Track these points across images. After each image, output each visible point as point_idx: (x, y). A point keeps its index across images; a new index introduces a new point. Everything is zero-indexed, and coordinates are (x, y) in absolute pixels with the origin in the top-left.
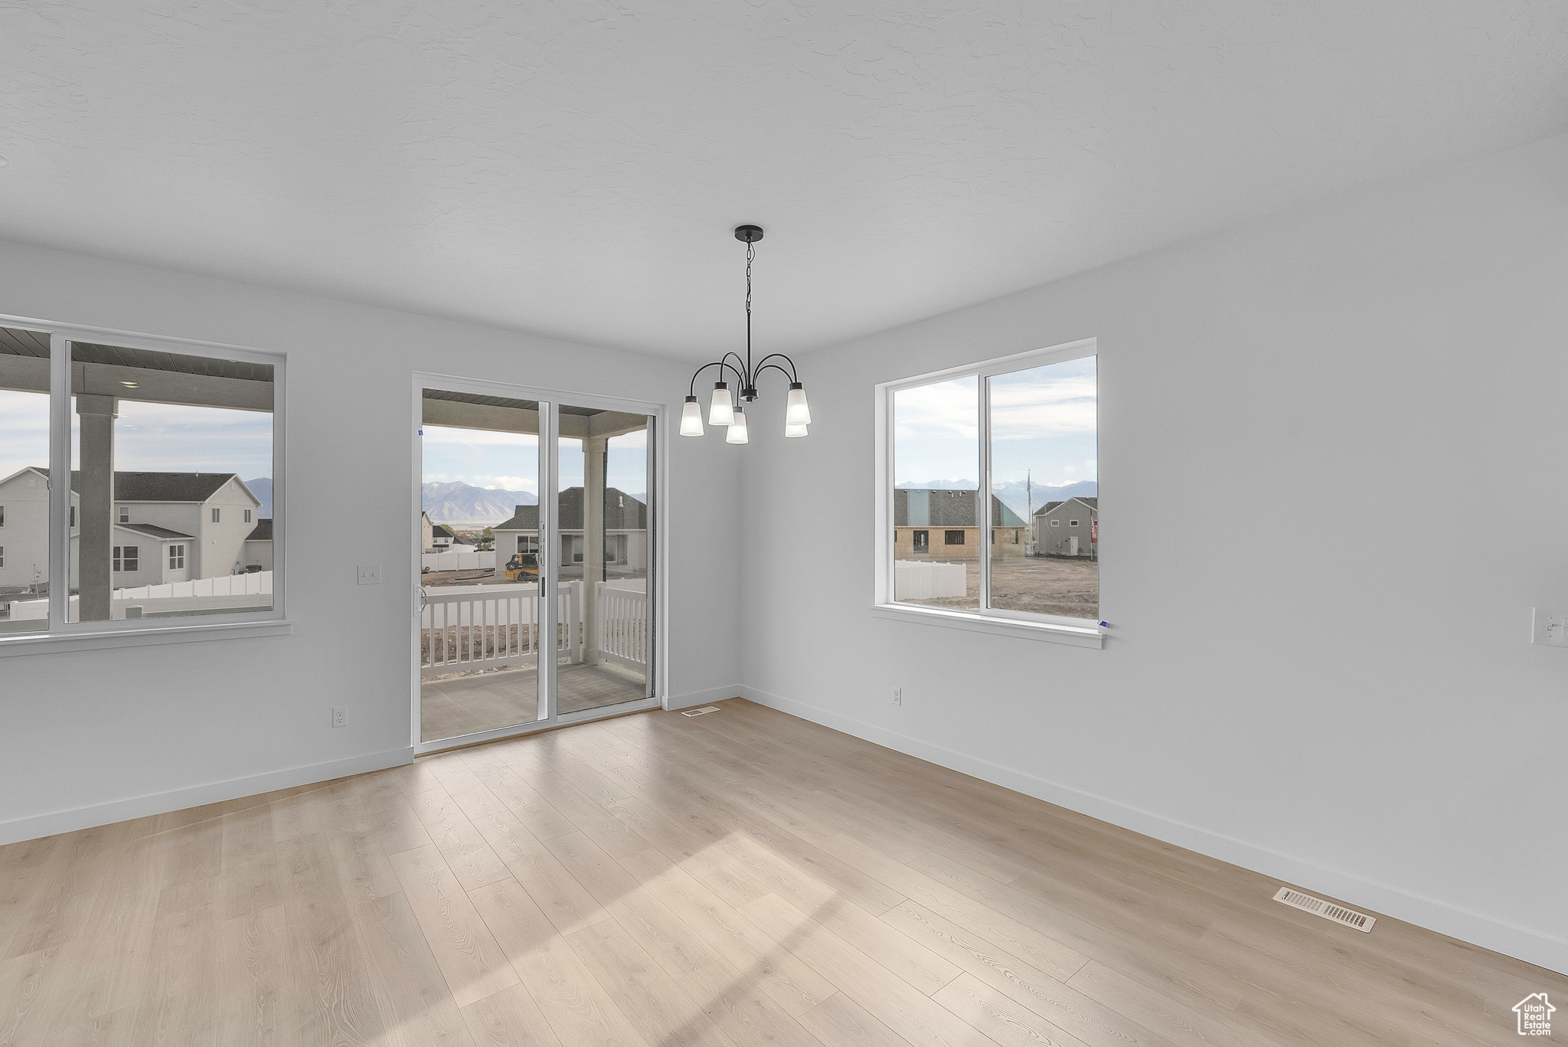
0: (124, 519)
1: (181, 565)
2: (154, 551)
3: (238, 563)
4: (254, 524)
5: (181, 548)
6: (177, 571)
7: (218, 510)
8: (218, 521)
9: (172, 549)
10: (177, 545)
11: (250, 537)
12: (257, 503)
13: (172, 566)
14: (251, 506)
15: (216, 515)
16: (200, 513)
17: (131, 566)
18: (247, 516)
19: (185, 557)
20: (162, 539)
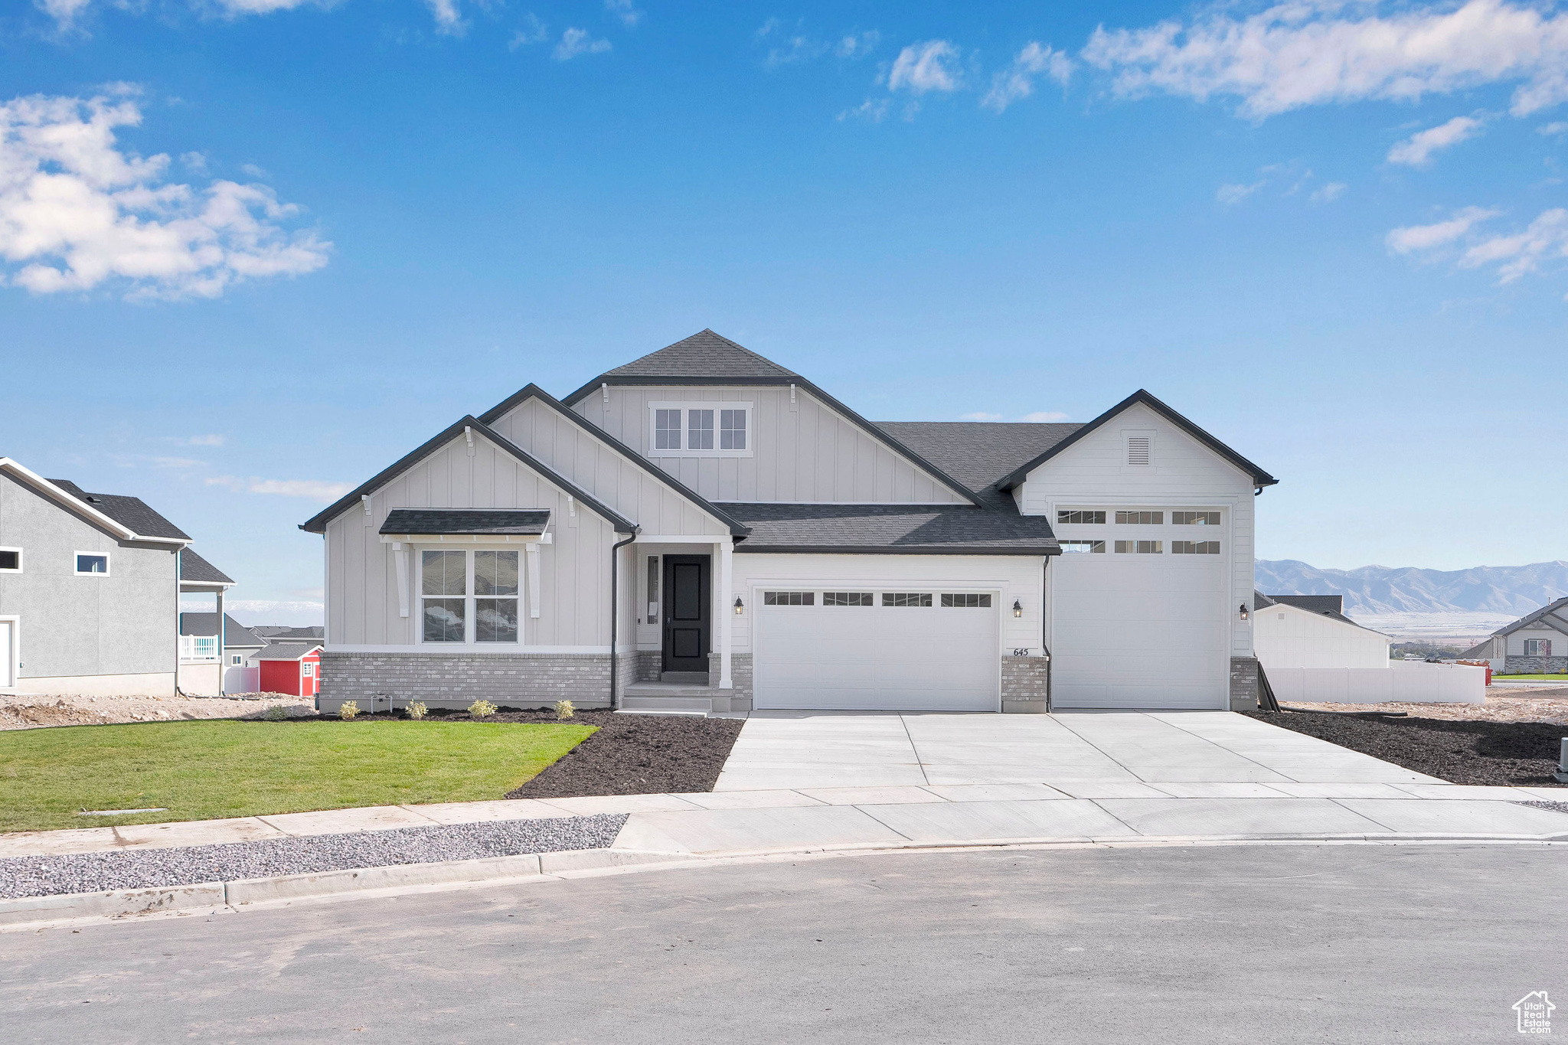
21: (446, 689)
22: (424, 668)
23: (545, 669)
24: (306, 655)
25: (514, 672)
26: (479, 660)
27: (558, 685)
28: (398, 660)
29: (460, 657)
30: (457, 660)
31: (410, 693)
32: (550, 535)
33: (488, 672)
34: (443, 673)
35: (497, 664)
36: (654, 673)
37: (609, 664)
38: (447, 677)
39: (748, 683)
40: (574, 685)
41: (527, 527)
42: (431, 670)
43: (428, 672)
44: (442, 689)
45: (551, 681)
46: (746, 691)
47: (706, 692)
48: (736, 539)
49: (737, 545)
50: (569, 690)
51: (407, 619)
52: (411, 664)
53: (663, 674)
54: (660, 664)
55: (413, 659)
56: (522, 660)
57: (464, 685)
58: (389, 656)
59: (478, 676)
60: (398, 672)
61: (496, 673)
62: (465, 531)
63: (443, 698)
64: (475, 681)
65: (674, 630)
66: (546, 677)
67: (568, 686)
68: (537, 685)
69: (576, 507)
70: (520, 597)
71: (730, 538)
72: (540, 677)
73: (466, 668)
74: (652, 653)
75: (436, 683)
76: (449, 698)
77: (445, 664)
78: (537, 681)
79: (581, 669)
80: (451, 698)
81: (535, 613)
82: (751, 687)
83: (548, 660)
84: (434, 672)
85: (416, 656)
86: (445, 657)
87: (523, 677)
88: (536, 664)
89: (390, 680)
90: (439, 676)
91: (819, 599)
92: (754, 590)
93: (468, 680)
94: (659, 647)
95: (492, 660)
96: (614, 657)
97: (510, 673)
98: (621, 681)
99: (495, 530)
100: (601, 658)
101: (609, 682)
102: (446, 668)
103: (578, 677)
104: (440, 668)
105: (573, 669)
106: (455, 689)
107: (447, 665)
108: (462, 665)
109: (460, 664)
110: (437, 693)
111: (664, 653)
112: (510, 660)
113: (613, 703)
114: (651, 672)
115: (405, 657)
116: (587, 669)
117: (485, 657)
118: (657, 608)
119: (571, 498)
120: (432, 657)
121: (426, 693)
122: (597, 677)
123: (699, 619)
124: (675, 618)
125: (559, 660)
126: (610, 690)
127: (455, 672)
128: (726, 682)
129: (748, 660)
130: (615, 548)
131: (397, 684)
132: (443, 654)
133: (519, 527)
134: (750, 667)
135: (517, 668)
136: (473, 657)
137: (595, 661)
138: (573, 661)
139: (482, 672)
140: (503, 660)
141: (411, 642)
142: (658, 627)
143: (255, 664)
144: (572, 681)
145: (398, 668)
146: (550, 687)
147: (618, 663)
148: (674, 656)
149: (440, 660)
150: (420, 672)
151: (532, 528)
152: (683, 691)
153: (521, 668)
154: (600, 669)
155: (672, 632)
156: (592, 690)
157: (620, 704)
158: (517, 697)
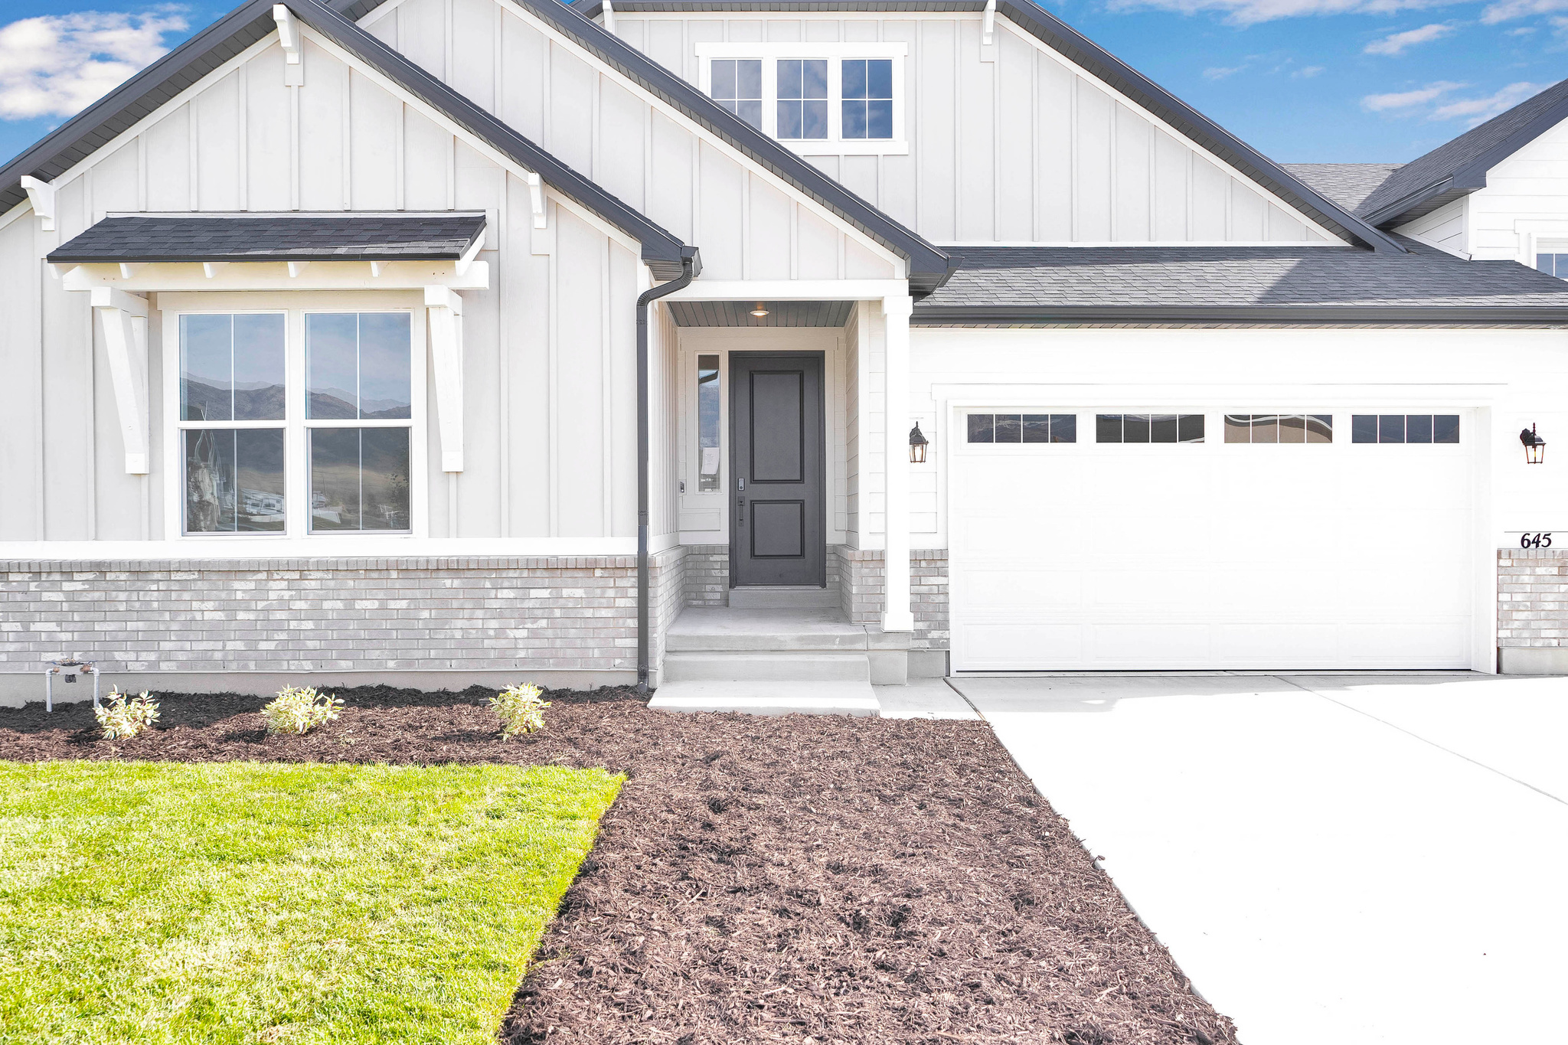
21: (240, 645)
22: (186, 596)
23: (479, 594)
25: (404, 604)
26: (319, 575)
27: (511, 634)
28: (123, 576)
29: (272, 568)
30: (263, 576)
31: (153, 657)
32: (483, 267)
33: (340, 605)
34: (230, 607)
35: (363, 584)
36: (713, 591)
37: (630, 581)
38: (241, 615)
39: (940, 617)
40: (550, 633)
41: (425, 244)
42: (203, 601)
43: (195, 605)
44: (230, 646)
45: (494, 624)
46: (935, 634)
47: (853, 639)
48: (917, 292)
49: (916, 304)
50: (537, 643)
51: (145, 480)
52: (154, 587)
53: (732, 592)
54: (726, 573)
55: (157, 576)
56: (422, 575)
57: (283, 636)
58: (100, 568)
59: (316, 613)
60: (122, 607)
61: (359, 605)
62: (268, 252)
63: (233, 667)
64: (310, 625)
65: (753, 503)
66: (480, 613)
67: (534, 634)
68: (458, 634)
69: (550, 206)
70: (416, 424)
71: (905, 286)
72: (467, 614)
73: (287, 595)
74: (710, 550)
75: (214, 632)
76: (246, 666)
77: (237, 585)
78: (459, 624)
79: (565, 592)
80: (252, 667)
81: (452, 461)
82: (944, 625)
83: (485, 574)
84: (210, 605)
85: (166, 568)
86: (235, 570)
87: (425, 614)
88: (457, 583)
89: (106, 627)
90: (220, 616)
91: (1086, 429)
92: (950, 410)
93: (293, 625)
94: (723, 538)
95: (350, 575)
96: (643, 565)
97: (392, 604)
98: (659, 621)
99: (342, 250)
100: (614, 567)
101: (633, 623)
102: (239, 595)
103: (558, 613)
104: (223, 595)
105: (545, 593)
106: (263, 645)
107: (242, 587)
108: (277, 589)
109: (272, 585)
110: (218, 656)
111: (733, 549)
112: (394, 574)
113: (643, 674)
114: (708, 588)
115: (138, 571)
116: (579, 593)
117: (334, 568)
118: (719, 459)
119: (534, 178)
120: (203, 570)
121: (191, 656)
122: (604, 613)
123: (801, 480)
124: (753, 481)
125: (511, 574)
126: (634, 643)
127: (261, 605)
128: (898, 616)
129: (939, 564)
130: (643, 301)
131: (121, 636)
132: (229, 562)
133: (403, 245)
134: (941, 580)
135: (409, 594)
136: (302, 568)
137: (598, 573)
138: (545, 574)
139: (327, 605)
140: (375, 575)
141: (153, 532)
142: (720, 501)
144: (543, 623)
145: (122, 596)
146: (490, 638)
147: (655, 578)
148: (753, 555)
149: (224, 576)
150: (174, 606)
151: (437, 244)
152: (800, 639)
153: (418, 594)
154: (611, 593)
155: (747, 509)
156: (591, 643)
157: (657, 677)
158: (410, 661)
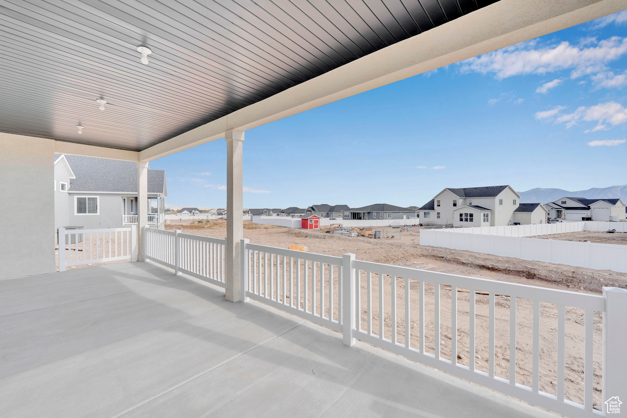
0: (470, 204)
1: (487, 221)
2: (478, 215)
3: (510, 221)
4: (517, 206)
5: (487, 214)
6: (486, 223)
7: (502, 200)
8: (502, 204)
9: (484, 214)
10: (486, 213)
11: (516, 211)
12: (519, 197)
13: (484, 221)
14: (515, 198)
15: (501, 202)
16: (494, 201)
17: (471, 220)
18: (514, 203)
19: (489, 218)
20: (481, 211)
24: (310, 217)
143: (300, 219)
